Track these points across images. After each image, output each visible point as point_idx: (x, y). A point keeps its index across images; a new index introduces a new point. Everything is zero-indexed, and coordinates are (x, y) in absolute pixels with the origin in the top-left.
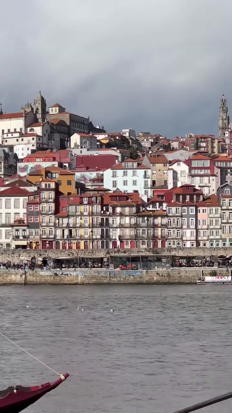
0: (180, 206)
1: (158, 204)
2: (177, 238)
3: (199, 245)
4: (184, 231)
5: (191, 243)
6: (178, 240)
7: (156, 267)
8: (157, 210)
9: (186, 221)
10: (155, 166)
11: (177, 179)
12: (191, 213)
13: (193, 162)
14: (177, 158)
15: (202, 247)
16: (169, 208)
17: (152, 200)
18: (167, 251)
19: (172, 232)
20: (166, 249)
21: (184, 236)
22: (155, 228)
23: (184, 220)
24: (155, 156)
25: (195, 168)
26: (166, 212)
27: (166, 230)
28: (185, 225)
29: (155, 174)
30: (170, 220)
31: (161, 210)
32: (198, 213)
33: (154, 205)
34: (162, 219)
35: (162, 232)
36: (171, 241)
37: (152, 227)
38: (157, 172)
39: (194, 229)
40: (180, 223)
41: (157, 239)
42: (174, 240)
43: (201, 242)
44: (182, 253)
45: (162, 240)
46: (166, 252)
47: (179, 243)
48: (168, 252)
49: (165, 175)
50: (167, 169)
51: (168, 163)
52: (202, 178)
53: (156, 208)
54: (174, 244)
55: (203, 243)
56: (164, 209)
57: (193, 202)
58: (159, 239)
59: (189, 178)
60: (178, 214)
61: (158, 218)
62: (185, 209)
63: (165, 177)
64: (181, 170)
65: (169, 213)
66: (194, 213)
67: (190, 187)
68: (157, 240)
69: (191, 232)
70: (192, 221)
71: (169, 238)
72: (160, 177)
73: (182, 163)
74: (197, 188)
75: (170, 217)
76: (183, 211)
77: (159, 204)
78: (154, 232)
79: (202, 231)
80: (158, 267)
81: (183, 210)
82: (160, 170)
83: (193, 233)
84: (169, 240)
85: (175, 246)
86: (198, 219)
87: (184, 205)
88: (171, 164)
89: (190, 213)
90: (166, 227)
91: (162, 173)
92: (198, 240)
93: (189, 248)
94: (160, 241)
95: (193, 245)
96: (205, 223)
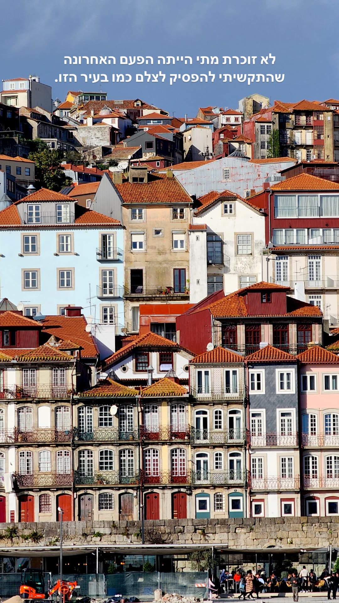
0: (238, 366)
1: (154, 357)
2: (231, 482)
3: (313, 508)
4: (256, 455)
5: (283, 503)
6: (232, 490)
7: (157, 593)
8: (154, 381)
9: (263, 418)
10: (140, 217)
11: (222, 263)
12: (282, 387)
13: (282, 201)
14: (220, 189)
15: (323, 515)
16: (200, 373)
17: (134, 343)
18: (195, 532)
19: (210, 459)
20: (190, 524)
21: (254, 476)
22: (150, 447)
23: (254, 415)
24: (142, 180)
25: (290, 224)
26: (187, 387)
27: (190, 453)
28: (260, 434)
29: (141, 246)
30: (202, 416)
31: (170, 378)
32: (305, 388)
33: (142, 359)
34: (174, 414)
35: (172, 460)
36: (208, 495)
37: (138, 444)
38: (146, 240)
39: (295, 449)
40: (240, 428)
41: (157, 488)
42: (218, 490)
43: (319, 499)
44: (249, 540)
45: (176, 490)
46: (188, 536)
47: (239, 501)
48: (198, 536)
49: (179, 248)
50: (187, 227)
51: (187, 206)
52: (314, 261)
53: (151, 371)
54: (219, 507)
55: (328, 501)
56: (182, 375)
57: (287, 350)
58: (164, 488)
59: (268, 260)
60: (232, 395)
61: (160, 408)
62: (259, 376)
63: (178, 257)
64: (238, 231)
65: (200, 391)
66: (293, 390)
67: (273, 295)
68: (155, 490)
69: (283, 460)
70: (286, 418)
71: (198, 483)
72: (160, 258)
73: (239, 206)
74: (299, 295)
75: (206, 403)
76: (253, 384)
77: (161, 356)
78: (144, 461)
79: (321, 458)
80: (163, 594)
81: (252, 379)
82: (157, 232)
83: (290, 465)
84: (199, 491)
85: (222, 514)
86: (309, 412)
87: (256, 359)
88: (201, 208)
89: (279, 391)
90: (189, 443)
91: (167, 243)
92: (309, 489)
93: (273, 521)
94: (168, 493)
95: (288, 509)
96: (332, 427)
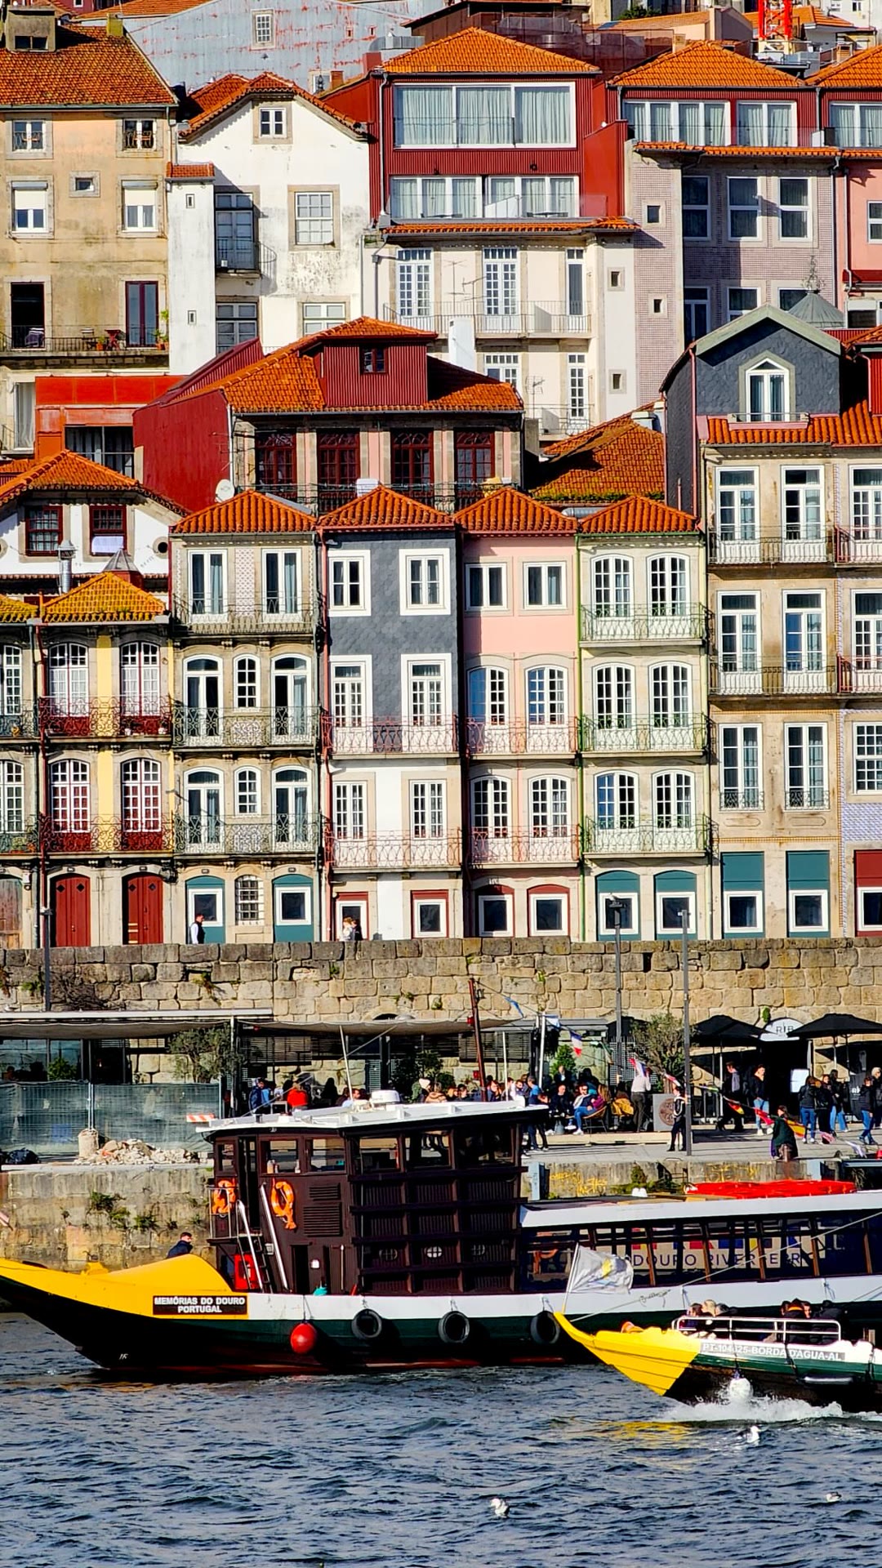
0: (301, 540)
1: (76, 516)
2: (280, 847)
3: (496, 917)
4: (348, 777)
5: (418, 903)
6: (283, 870)
7: (85, 1140)
8: (74, 581)
9: (366, 679)
10: (37, 144)
11: (256, 268)
12: (415, 598)
13: (414, 104)
14: (249, 69)
15: (521, 933)
16: (198, 561)
17: (21, 479)
18: (185, 978)
19: (226, 788)
20: (171, 957)
21: (343, 833)
22: (66, 755)
23: (341, 672)
24: (40, 42)
25: (435, 164)
26: (163, 597)
27: (171, 772)
28: (357, 722)
29: (38, 222)
30: (202, 675)
31: (117, 572)
32: (477, 601)
33: (44, 523)
34: (128, 667)
35: (125, 791)
36: (220, 883)
37: (34, 748)
38: (53, 205)
39: (449, 761)
40: (303, 704)
41: (85, 862)
42: (245, 869)
43: (511, 891)
44: (328, 1001)
45: (135, 869)
46: (167, 989)
47: (301, 896)
48: (193, 989)
49: (140, 227)
50: (161, 171)
51: (161, 113)
52: (500, 262)
53: (67, 555)
54: (248, 912)
55: (534, 898)
56: (151, 565)
57: (429, 498)
58: (102, 863)
59: (378, 259)
60: (285, 619)
61: (91, 653)
62: (354, 569)
63: (139, 250)
64: (296, 182)
65: (198, 608)
66: (445, 606)
67: (393, 352)
68: (80, 870)
69: (418, 790)
70: (426, 679)
71: (192, 849)
72: (90, 254)
73: (302, 116)
74: (460, 354)
75: (214, 641)
76: (338, 591)
77: (94, 513)
78: (51, 791)
79: (518, 785)
80: (102, 1141)
81: (338, 576)
82: (83, 184)
83: (437, 803)
84: (194, 871)
85: (257, 932)
86: (488, 662)
87: (346, 524)
88: (198, 121)
89: (407, 609)
90: (168, 746)
91: (108, 214)
92: (486, 866)
93: (392, 949)
94: (114, 877)
95: (430, 919)
96: (547, 702)
